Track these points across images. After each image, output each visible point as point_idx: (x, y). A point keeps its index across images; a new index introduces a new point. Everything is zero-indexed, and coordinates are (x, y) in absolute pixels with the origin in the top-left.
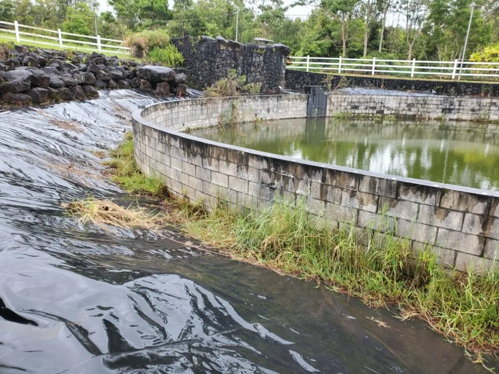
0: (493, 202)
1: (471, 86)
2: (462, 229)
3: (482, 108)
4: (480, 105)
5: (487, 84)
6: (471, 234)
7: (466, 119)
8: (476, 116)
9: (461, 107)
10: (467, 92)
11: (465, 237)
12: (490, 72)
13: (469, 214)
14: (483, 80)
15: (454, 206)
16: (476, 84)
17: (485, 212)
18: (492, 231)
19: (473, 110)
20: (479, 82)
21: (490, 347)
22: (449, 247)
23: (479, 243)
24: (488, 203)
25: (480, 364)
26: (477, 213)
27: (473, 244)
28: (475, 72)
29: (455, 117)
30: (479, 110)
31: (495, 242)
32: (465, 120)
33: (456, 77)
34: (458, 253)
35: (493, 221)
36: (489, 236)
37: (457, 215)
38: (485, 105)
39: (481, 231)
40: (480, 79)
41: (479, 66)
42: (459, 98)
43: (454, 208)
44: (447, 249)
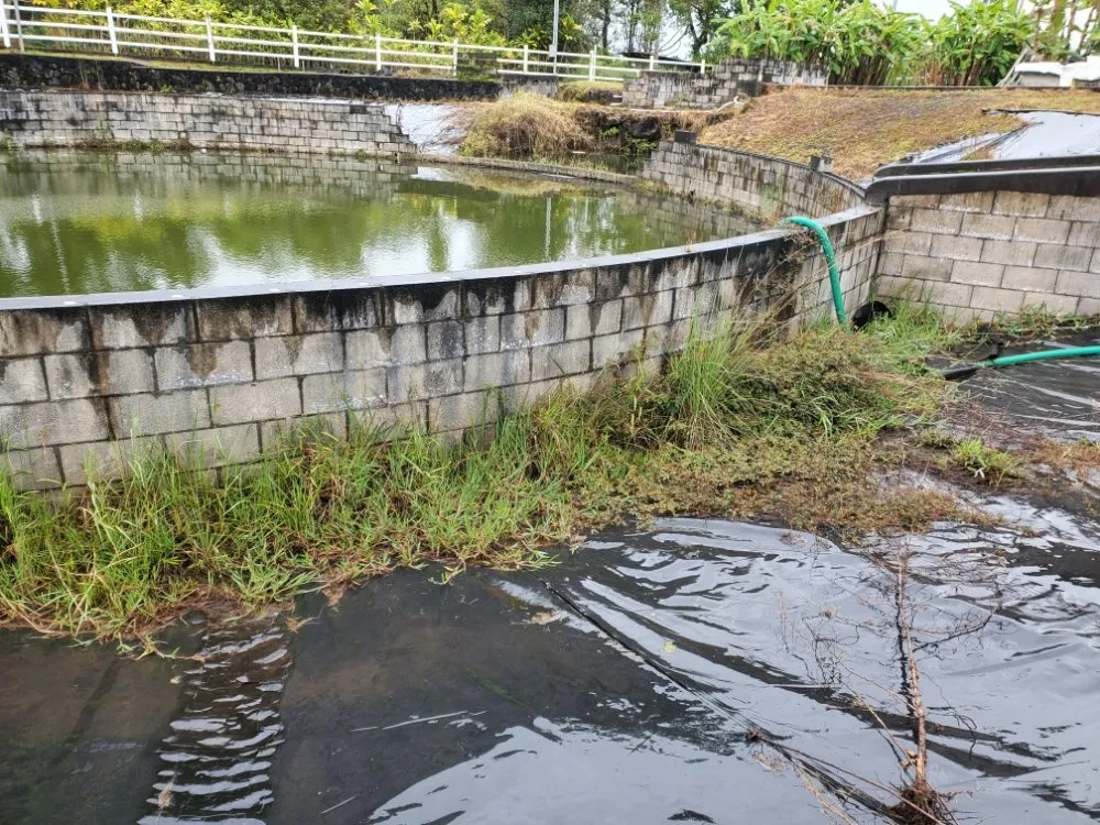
0: (91, 318)
1: (55, 66)
2: (48, 393)
3: (92, 115)
4: (84, 110)
5: (87, 61)
6: (72, 399)
7: (64, 142)
8: (83, 135)
9: (44, 116)
10: (50, 79)
11: (64, 410)
12: (88, 34)
13: (53, 357)
14: (79, 52)
15: (11, 347)
16: (65, 60)
17: (84, 342)
18: (113, 380)
19: (73, 122)
20: (69, 56)
21: (171, 611)
22: (35, 444)
23: (97, 413)
24: (83, 323)
25: (154, 654)
26: (69, 350)
27: (84, 419)
28: (56, 31)
29: (37, 139)
30: (86, 120)
31: (125, 399)
32: (63, 147)
33: (15, 43)
34: (61, 448)
35: (106, 358)
36: (111, 392)
37: (25, 365)
38: (95, 108)
39: (92, 386)
40: (70, 48)
41: (60, 17)
42: (33, 94)
43: (14, 353)
44: (32, 448)
